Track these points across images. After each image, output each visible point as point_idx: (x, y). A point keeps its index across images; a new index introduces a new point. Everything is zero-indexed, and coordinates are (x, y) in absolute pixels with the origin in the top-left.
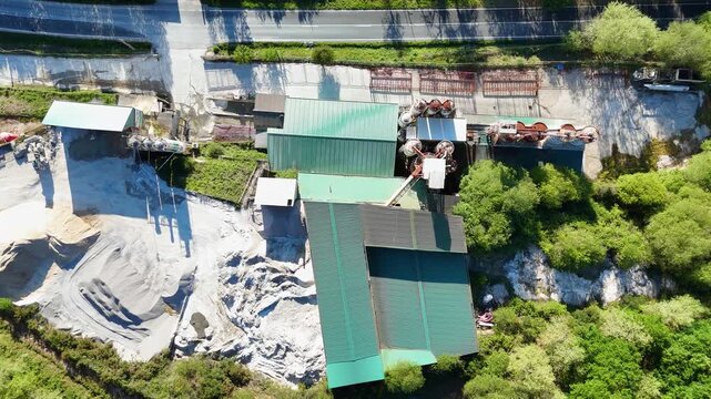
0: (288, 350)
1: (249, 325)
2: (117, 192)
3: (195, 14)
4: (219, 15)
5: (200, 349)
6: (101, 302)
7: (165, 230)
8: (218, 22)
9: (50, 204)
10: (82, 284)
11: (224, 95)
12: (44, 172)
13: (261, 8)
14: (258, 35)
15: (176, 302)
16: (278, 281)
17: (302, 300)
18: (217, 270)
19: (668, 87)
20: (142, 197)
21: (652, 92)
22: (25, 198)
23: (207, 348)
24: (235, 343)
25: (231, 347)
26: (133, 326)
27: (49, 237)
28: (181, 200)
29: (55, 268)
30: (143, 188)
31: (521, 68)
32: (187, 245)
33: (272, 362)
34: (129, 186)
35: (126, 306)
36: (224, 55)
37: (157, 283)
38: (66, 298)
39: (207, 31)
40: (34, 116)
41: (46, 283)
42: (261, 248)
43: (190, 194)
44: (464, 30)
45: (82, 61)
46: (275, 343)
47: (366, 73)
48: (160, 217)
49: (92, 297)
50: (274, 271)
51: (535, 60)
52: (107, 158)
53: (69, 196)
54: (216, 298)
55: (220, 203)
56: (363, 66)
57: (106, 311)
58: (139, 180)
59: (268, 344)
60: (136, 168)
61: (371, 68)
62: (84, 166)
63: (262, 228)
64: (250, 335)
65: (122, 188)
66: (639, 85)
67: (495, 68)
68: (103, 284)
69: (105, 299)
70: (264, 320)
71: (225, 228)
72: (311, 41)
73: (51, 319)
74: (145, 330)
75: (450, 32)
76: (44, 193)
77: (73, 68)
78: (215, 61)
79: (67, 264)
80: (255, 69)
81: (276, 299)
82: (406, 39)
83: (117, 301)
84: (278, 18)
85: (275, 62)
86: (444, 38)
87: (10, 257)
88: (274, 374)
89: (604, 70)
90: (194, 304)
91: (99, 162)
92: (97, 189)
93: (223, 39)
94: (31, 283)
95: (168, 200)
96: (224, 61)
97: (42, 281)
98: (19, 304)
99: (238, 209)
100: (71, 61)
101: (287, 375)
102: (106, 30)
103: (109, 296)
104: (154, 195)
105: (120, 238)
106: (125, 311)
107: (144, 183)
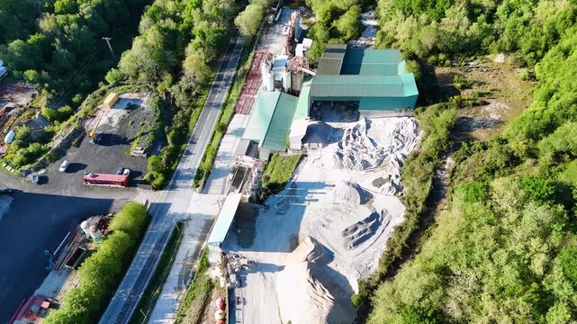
0: (398, 132)
1: (382, 153)
2: (282, 221)
3: (169, 194)
4: (174, 182)
5: (397, 182)
6: (360, 234)
7: (315, 196)
8: (179, 183)
9: (281, 268)
10: (346, 246)
11: (228, 186)
12: (256, 267)
13: (180, 160)
14: (196, 164)
15: (365, 197)
16: (355, 137)
17: (368, 127)
18: (344, 169)
19: (279, 14)
20: (288, 207)
21: (279, 20)
22: (273, 286)
23: (397, 176)
24: (394, 161)
25: (396, 163)
26: (380, 219)
27: (307, 260)
28: (294, 185)
29: (331, 265)
30: (282, 205)
31: (254, 57)
32: (327, 185)
33: (406, 144)
34: (278, 213)
35: (364, 218)
36: (201, 182)
37: (350, 207)
38: (356, 259)
39: (182, 190)
40: (207, 292)
41: (343, 272)
42: (334, 147)
43: (291, 179)
44: (227, 80)
45: (175, 265)
46: (394, 140)
47: (235, 116)
48: (306, 198)
49: (356, 239)
50: (348, 138)
51: (252, 54)
52: (256, 224)
53: (278, 254)
54: (363, 172)
55: (301, 165)
56: (232, 117)
57: (367, 233)
58: (276, 206)
59: (394, 144)
60: (267, 208)
61: (234, 113)
62: (257, 240)
63: (321, 145)
64: (388, 153)
65: (279, 218)
66: (275, 23)
67: (251, 66)
68: (347, 230)
69: (358, 231)
70: (380, 146)
71: (318, 163)
72: (209, 140)
73: (372, 271)
74: (382, 212)
75: (227, 85)
76: (273, 272)
77: (177, 274)
78: (204, 188)
79: (330, 256)
80: (217, 167)
81: (366, 138)
82: (223, 101)
83: (360, 223)
84: (189, 153)
85: (215, 156)
86: (228, 87)
87: (318, 285)
88: (414, 144)
89: (264, 32)
90: (367, 185)
91: (257, 229)
92: (277, 232)
93: (191, 183)
94: (342, 285)
95: (293, 192)
96: (205, 182)
97: (341, 275)
98: (357, 292)
99: (306, 156)
100: (172, 273)
101: (414, 135)
102: (158, 248)
103: (356, 229)
104: (289, 198)
105: (314, 224)
106: (368, 220)
107: (278, 204)
